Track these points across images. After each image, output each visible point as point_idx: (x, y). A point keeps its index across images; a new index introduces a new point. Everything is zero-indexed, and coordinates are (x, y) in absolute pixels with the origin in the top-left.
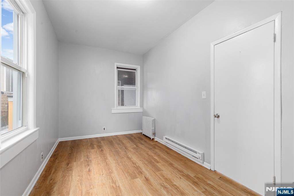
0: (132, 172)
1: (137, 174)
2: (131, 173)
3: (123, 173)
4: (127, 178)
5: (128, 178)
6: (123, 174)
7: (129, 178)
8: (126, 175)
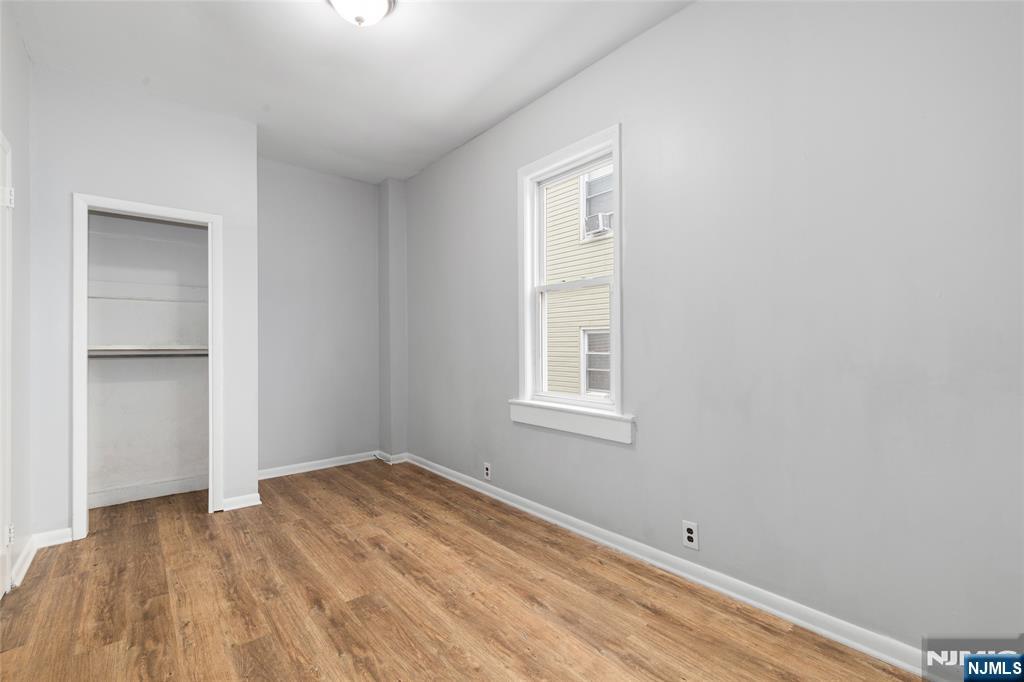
0: (369, 619)
1: (350, 612)
2: (373, 615)
3: (406, 610)
4: (387, 596)
5: (381, 597)
6: (403, 608)
7: (379, 597)
8: (390, 606)
